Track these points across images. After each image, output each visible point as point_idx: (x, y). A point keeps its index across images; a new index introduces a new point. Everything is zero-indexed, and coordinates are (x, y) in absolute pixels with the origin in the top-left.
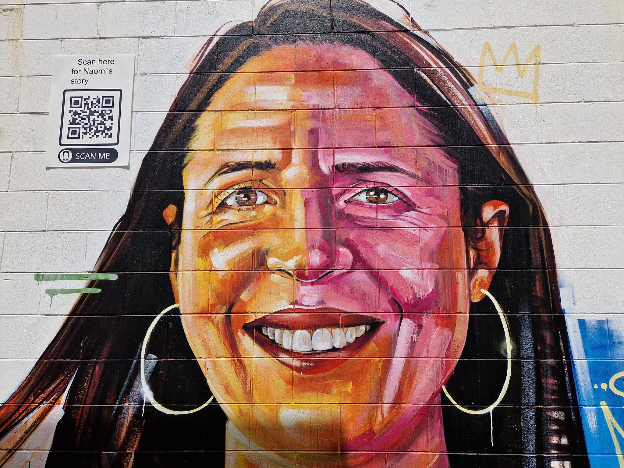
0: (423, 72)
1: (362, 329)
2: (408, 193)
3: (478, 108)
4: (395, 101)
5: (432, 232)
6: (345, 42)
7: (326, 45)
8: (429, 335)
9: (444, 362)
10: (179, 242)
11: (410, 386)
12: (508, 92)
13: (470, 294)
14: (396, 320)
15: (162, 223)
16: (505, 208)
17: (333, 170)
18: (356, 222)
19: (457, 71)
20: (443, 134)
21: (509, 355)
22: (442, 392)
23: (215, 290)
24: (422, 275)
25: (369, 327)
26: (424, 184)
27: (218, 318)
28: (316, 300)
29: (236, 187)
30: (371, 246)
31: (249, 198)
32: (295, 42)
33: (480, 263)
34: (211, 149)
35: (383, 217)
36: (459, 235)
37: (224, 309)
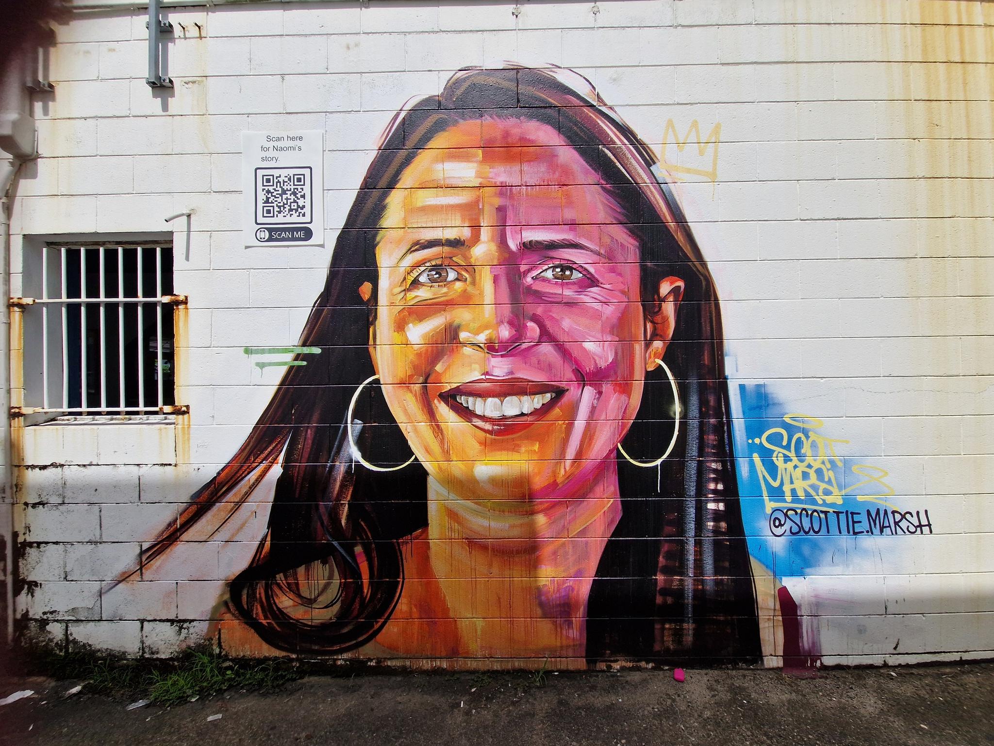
0: (608, 149)
1: (548, 397)
2: (591, 269)
3: (660, 186)
4: (581, 178)
5: (614, 307)
6: (531, 117)
7: (513, 121)
8: (608, 401)
9: (620, 424)
10: (375, 317)
11: (590, 444)
12: (688, 171)
13: (646, 364)
14: (578, 388)
15: (359, 300)
16: (681, 284)
17: (521, 247)
18: (543, 298)
19: (641, 148)
20: (626, 212)
21: (677, 416)
22: (618, 449)
23: (412, 362)
24: (603, 346)
25: (554, 395)
26: (607, 261)
27: (415, 388)
28: (506, 371)
29: (428, 264)
30: (557, 321)
31: (440, 275)
32: (482, 117)
33: (655, 336)
34: (402, 227)
35: (568, 293)
36: (638, 309)
37: (421, 379)
